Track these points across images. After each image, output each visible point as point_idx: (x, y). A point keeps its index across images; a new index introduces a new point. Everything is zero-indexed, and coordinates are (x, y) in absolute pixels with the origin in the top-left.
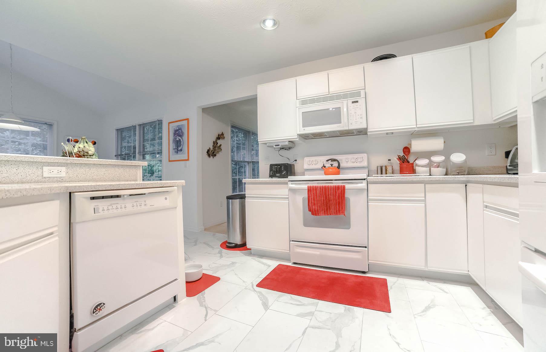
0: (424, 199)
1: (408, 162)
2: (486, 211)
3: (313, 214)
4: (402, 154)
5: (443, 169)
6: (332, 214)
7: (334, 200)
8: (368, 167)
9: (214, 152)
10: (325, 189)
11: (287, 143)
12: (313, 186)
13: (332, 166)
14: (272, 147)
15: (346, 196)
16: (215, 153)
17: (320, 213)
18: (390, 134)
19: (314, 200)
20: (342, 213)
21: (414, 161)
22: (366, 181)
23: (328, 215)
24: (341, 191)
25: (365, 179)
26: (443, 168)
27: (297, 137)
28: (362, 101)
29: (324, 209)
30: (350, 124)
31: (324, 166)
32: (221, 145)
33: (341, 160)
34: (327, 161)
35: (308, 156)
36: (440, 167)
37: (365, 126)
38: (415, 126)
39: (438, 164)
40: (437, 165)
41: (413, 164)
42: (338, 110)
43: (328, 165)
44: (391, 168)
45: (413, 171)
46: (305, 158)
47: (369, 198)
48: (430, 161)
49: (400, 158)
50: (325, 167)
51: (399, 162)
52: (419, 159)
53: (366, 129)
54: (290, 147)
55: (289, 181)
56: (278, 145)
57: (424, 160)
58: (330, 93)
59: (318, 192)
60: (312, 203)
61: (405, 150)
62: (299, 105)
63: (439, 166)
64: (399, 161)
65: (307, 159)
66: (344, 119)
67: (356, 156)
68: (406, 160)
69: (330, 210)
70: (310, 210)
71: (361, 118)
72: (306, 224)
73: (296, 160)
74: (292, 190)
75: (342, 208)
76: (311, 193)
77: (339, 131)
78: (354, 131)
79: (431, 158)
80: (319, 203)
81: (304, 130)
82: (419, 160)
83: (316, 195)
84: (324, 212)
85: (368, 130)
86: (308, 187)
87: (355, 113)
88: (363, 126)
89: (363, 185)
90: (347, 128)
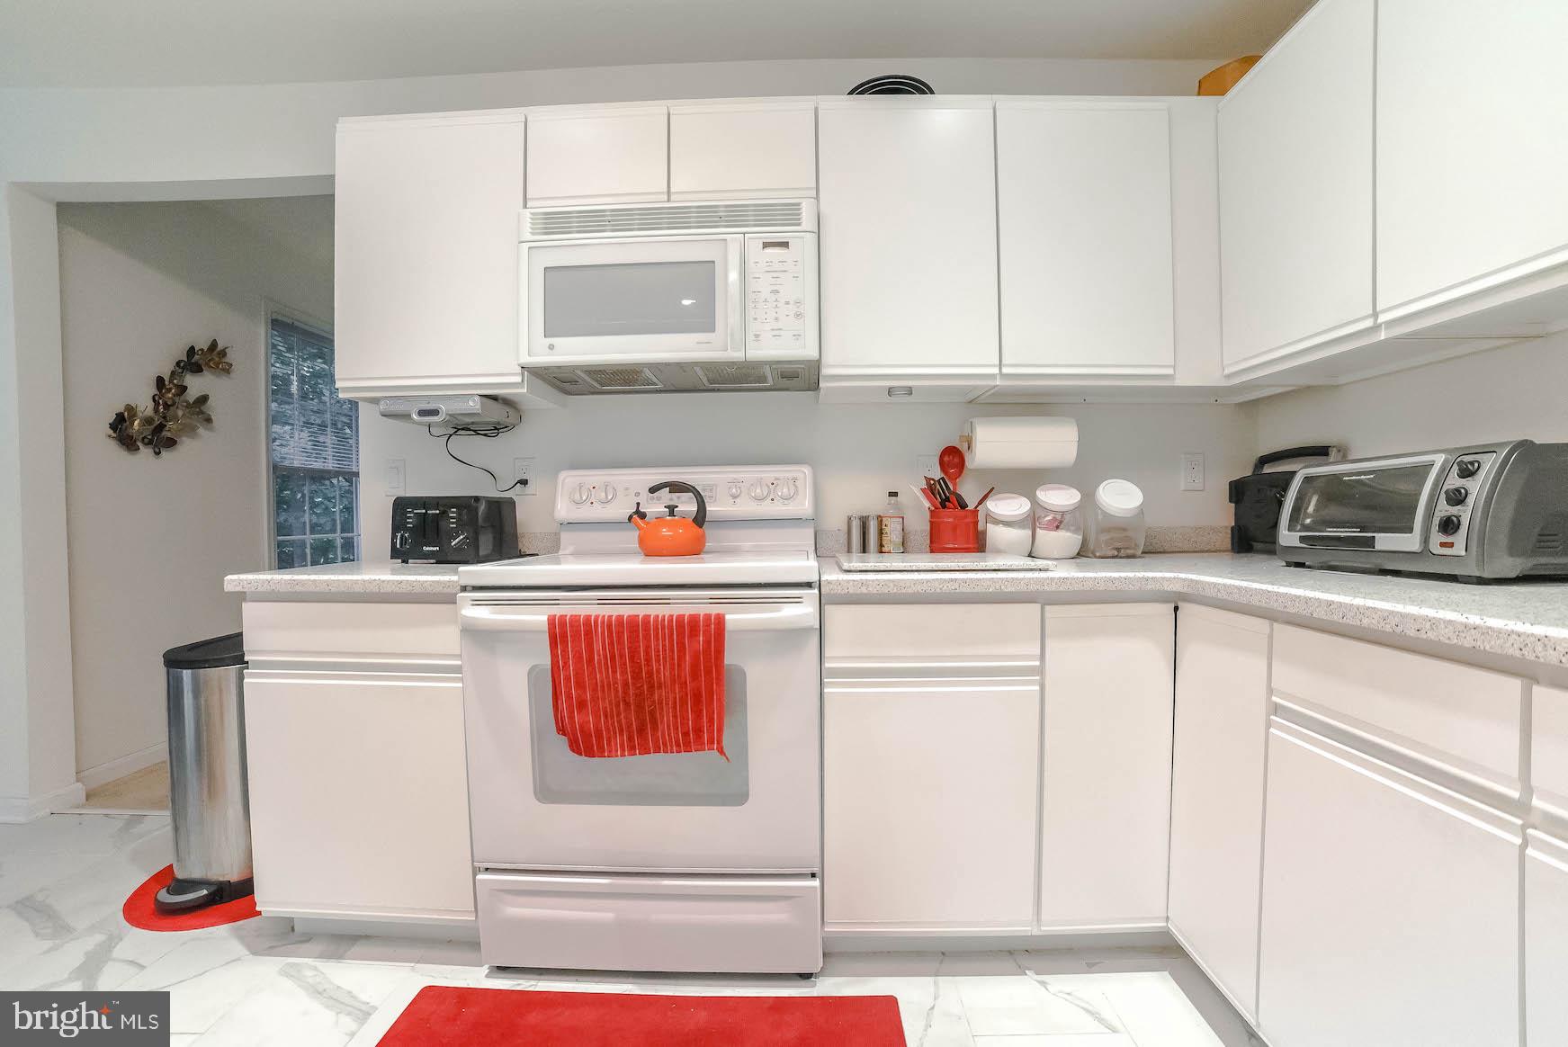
0: (1038, 663)
1: (963, 506)
2: (1281, 728)
3: (575, 747)
4: (937, 474)
5: (1075, 536)
6: (665, 744)
7: (673, 682)
8: (814, 522)
9: (161, 427)
10: (634, 628)
11: (474, 405)
12: (575, 619)
13: (672, 513)
14: (405, 416)
15: (730, 659)
16: (166, 434)
17: (609, 744)
18: (900, 393)
19: (580, 685)
20: (711, 742)
21: (980, 503)
22: (816, 591)
23: (645, 751)
24: (707, 642)
25: (809, 585)
26: (1076, 531)
27: (518, 379)
28: (803, 245)
29: (629, 726)
30: (750, 337)
31: (638, 512)
32: (203, 399)
33: (711, 488)
34: (653, 490)
35: (574, 466)
36: (1068, 530)
37: (813, 354)
38: (996, 371)
39: (1059, 517)
40: (1054, 519)
41: (975, 512)
42: (702, 276)
43: (655, 508)
44: (899, 527)
45: (978, 543)
46: (563, 475)
47: (827, 665)
48: (1035, 502)
49: (931, 489)
50: (643, 516)
51: (927, 504)
52: (995, 494)
53: (815, 366)
54: (499, 423)
55: (464, 589)
56: (435, 412)
57: (1016, 501)
58: (673, 198)
59: (597, 646)
60: (569, 696)
61: (946, 459)
62: (533, 234)
63: (1061, 522)
64: (931, 501)
65: (568, 479)
66: (727, 312)
67: (769, 473)
68: (953, 499)
69: (655, 728)
70: (561, 730)
71: (798, 315)
72: (546, 792)
73: (524, 482)
74: (476, 635)
75: (711, 721)
76: (565, 651)
77: (707, 366)
78: (767, 371)
79: (1038, 492)
80: (604, 699)
81: (551, 347)
82: (995, 497)
83: (590, 660)
84: (630, 739)
85: (825, 371)
86: (551, 621)
87: (773, 292)
88: (805, 350)
89: (802, 611)
90: (736, 355)
